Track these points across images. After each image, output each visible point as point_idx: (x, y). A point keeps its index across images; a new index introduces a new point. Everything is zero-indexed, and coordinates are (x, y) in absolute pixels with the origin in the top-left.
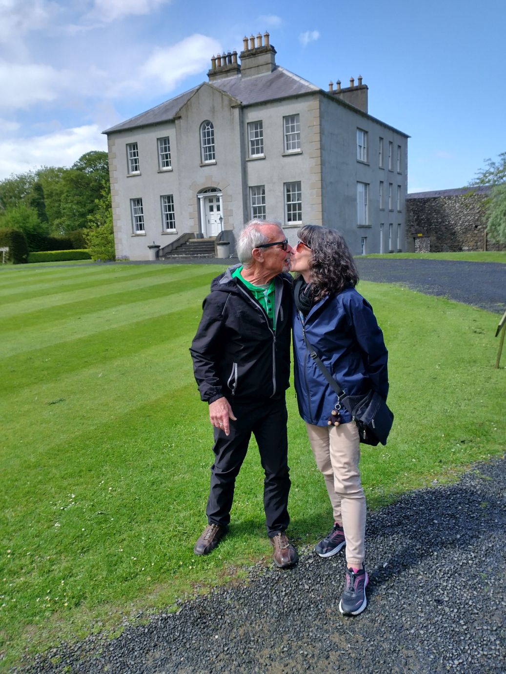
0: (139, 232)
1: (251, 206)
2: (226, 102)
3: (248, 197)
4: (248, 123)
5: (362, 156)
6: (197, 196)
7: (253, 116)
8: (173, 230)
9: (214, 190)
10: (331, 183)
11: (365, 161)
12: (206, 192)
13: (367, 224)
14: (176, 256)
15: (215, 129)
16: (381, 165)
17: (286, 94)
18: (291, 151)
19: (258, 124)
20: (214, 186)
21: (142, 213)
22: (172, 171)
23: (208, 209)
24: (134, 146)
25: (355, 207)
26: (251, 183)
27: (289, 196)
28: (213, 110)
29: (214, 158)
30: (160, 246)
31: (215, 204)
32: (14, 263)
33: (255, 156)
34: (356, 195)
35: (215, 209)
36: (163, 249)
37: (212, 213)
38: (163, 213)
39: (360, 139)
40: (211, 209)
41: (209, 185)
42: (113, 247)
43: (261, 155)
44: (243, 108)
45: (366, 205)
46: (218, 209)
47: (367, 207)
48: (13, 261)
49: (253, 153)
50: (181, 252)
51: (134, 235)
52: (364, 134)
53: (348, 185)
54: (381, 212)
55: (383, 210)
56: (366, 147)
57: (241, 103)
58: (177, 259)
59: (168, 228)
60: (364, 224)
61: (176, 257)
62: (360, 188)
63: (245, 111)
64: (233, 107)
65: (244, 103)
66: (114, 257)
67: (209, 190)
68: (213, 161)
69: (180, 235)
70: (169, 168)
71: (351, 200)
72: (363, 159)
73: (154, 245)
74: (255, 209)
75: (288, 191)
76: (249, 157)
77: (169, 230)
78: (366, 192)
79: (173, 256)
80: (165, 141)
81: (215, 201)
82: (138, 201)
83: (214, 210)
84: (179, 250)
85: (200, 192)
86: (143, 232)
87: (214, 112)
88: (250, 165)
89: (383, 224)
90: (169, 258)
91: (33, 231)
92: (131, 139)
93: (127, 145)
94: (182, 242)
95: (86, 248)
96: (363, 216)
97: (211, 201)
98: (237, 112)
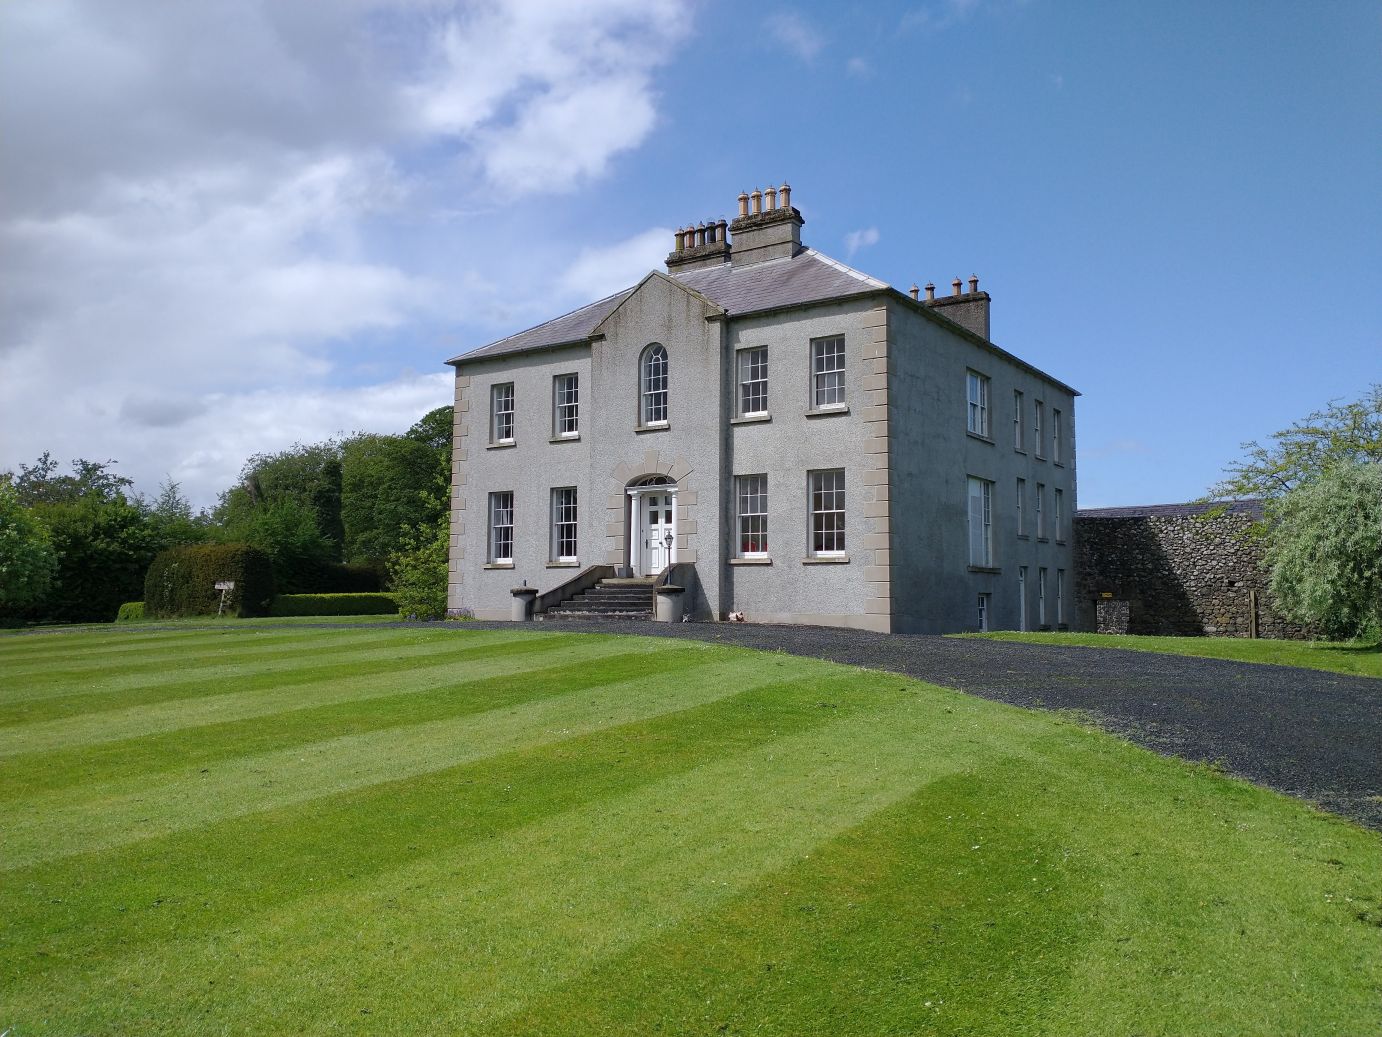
0: (501, 561)
1: (738, 514)
2: (696, 310)
3: (732, 496)
4: (738, 351)
5: (979, 426)
6: (626, 491)
7: (748, 337)
8: (572, 559)
9: (662, 480)
10: (910, 474)
11: (985, 434)
12: (644, 484)
13: (990, 565)
14: (568, 613)
15: (671, 362)
16: (1018, 446)
17: (819, 296)
18: (825, 407)
19: (760, 353)
20: (663, 472)
21: (511, 523)
22: (578, 440)
23: (647, 517)
24: (508, 388)
25: (963, 527)
26: (741, 468)
27: (818, 498)
28: (669, 325)
29: (665, 418)
30: (537, 591)
31: (661, 509)
32: (241, 616)
33: (751, 415)
34: (966, 503)
35: (662, 520)
36: (543, 597)
37: (654, 526)
38: (554, 523)
39: (973, 390)
40: (654, 519)
41: (652, 469)
42: (445, 589)
43: (762, 414)
44: (730, 322)
45: (986, 526)
46: (669, 520)
47: (990, 529)
48: (239, 610)
49: (746, 409)
50: (580, 605)
51: (489, 566)
52: (982, 382)
53: (947, 482)
54: (1021, 542)
55: (1025, 538)
56: (986, 407)
57: (726, 311)
58: (570, 619)
59: (562, 554)
60: (984, 564)
61: (567, 616)
62: (975, 490)
63: (735, 327)
64: (710, 319)
65: (732, 312)
66: (445, 610)
67: (651, 480)
68: (663, 423)
69: (584, 568)
70: (574, 434)
71: (956, 514)
72: (981, 429)
73: (524, 588)
74: (745, 520)
75: (818, 488)
76: (737, 417)
77: (564, 559)
78: (987, 500)
79: (562, 613)
80: (571, 380)
81: (661, 501)
82: (505, 499)
83: (659, 520)
84: (578, 600)
85: (633, 484)
86: (508, 561)
87: (669, 328)
88: (739, 433)
89: (1025, 568)
90: (554, 616)
91: (301, 553)
92: (502, 376)
93: (493, 386)
94: (585, 583)
95: (388, 590)
96: (981, 548)
97: (654, 502)
98: (716, 327)
